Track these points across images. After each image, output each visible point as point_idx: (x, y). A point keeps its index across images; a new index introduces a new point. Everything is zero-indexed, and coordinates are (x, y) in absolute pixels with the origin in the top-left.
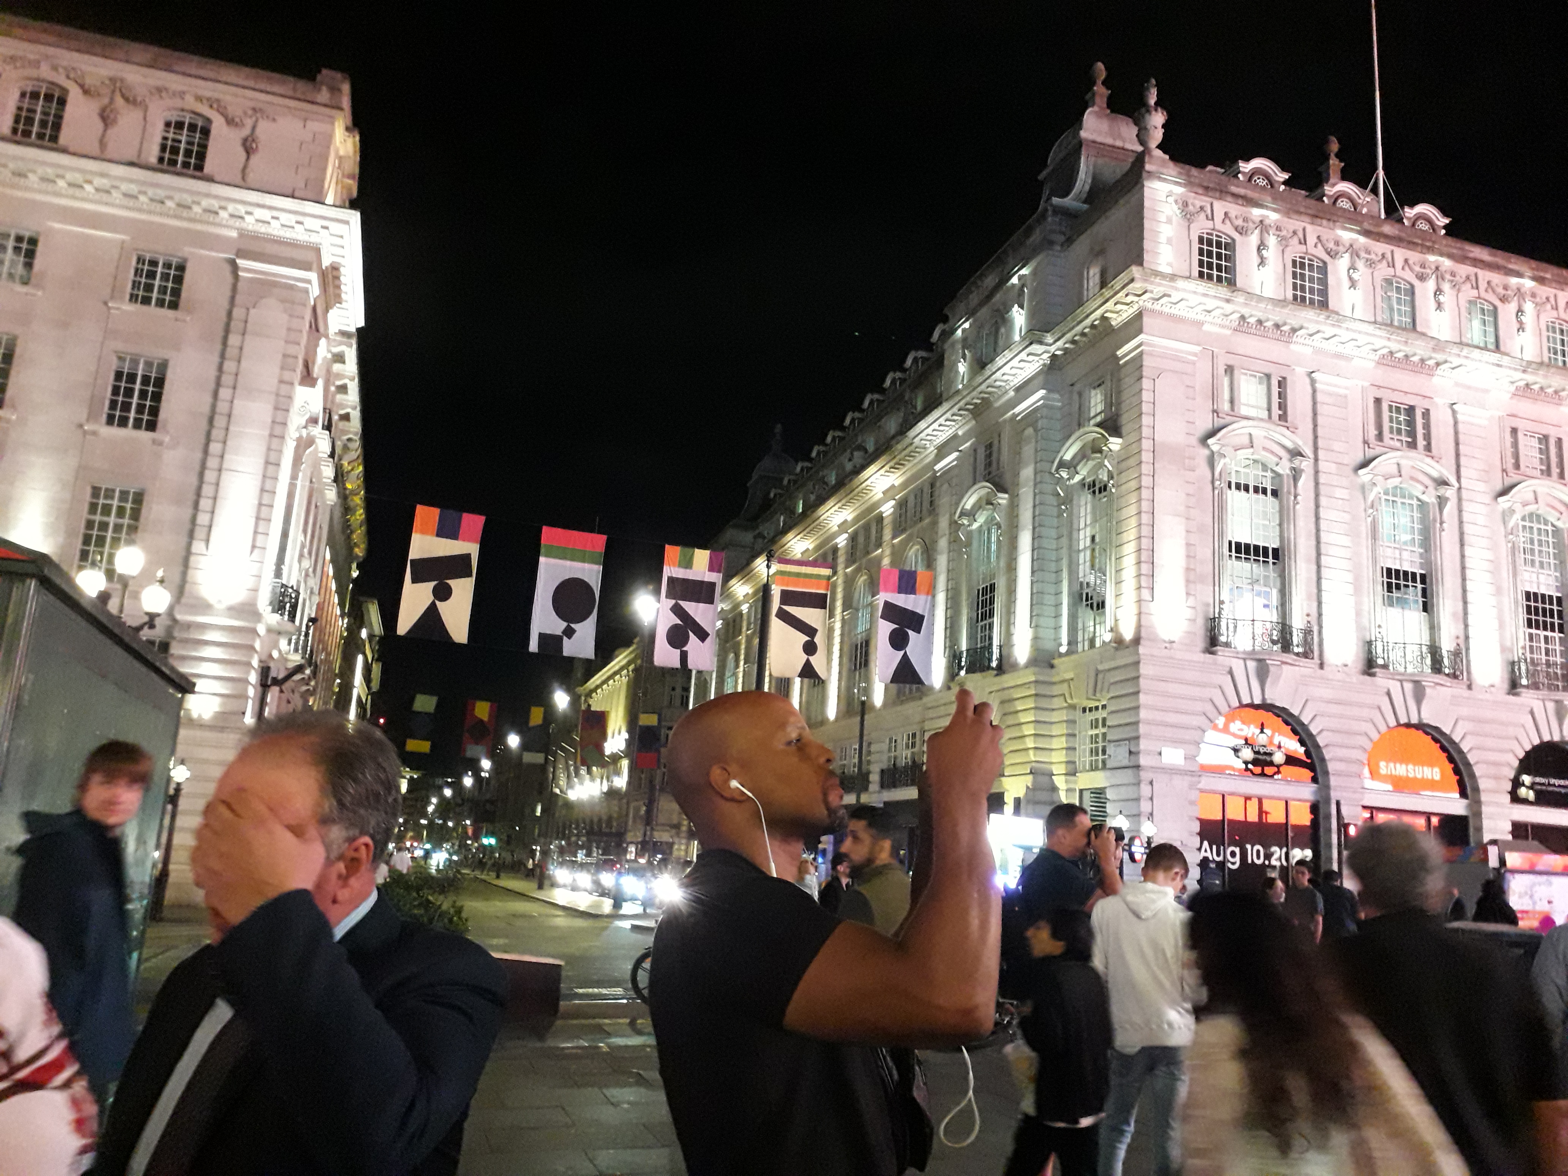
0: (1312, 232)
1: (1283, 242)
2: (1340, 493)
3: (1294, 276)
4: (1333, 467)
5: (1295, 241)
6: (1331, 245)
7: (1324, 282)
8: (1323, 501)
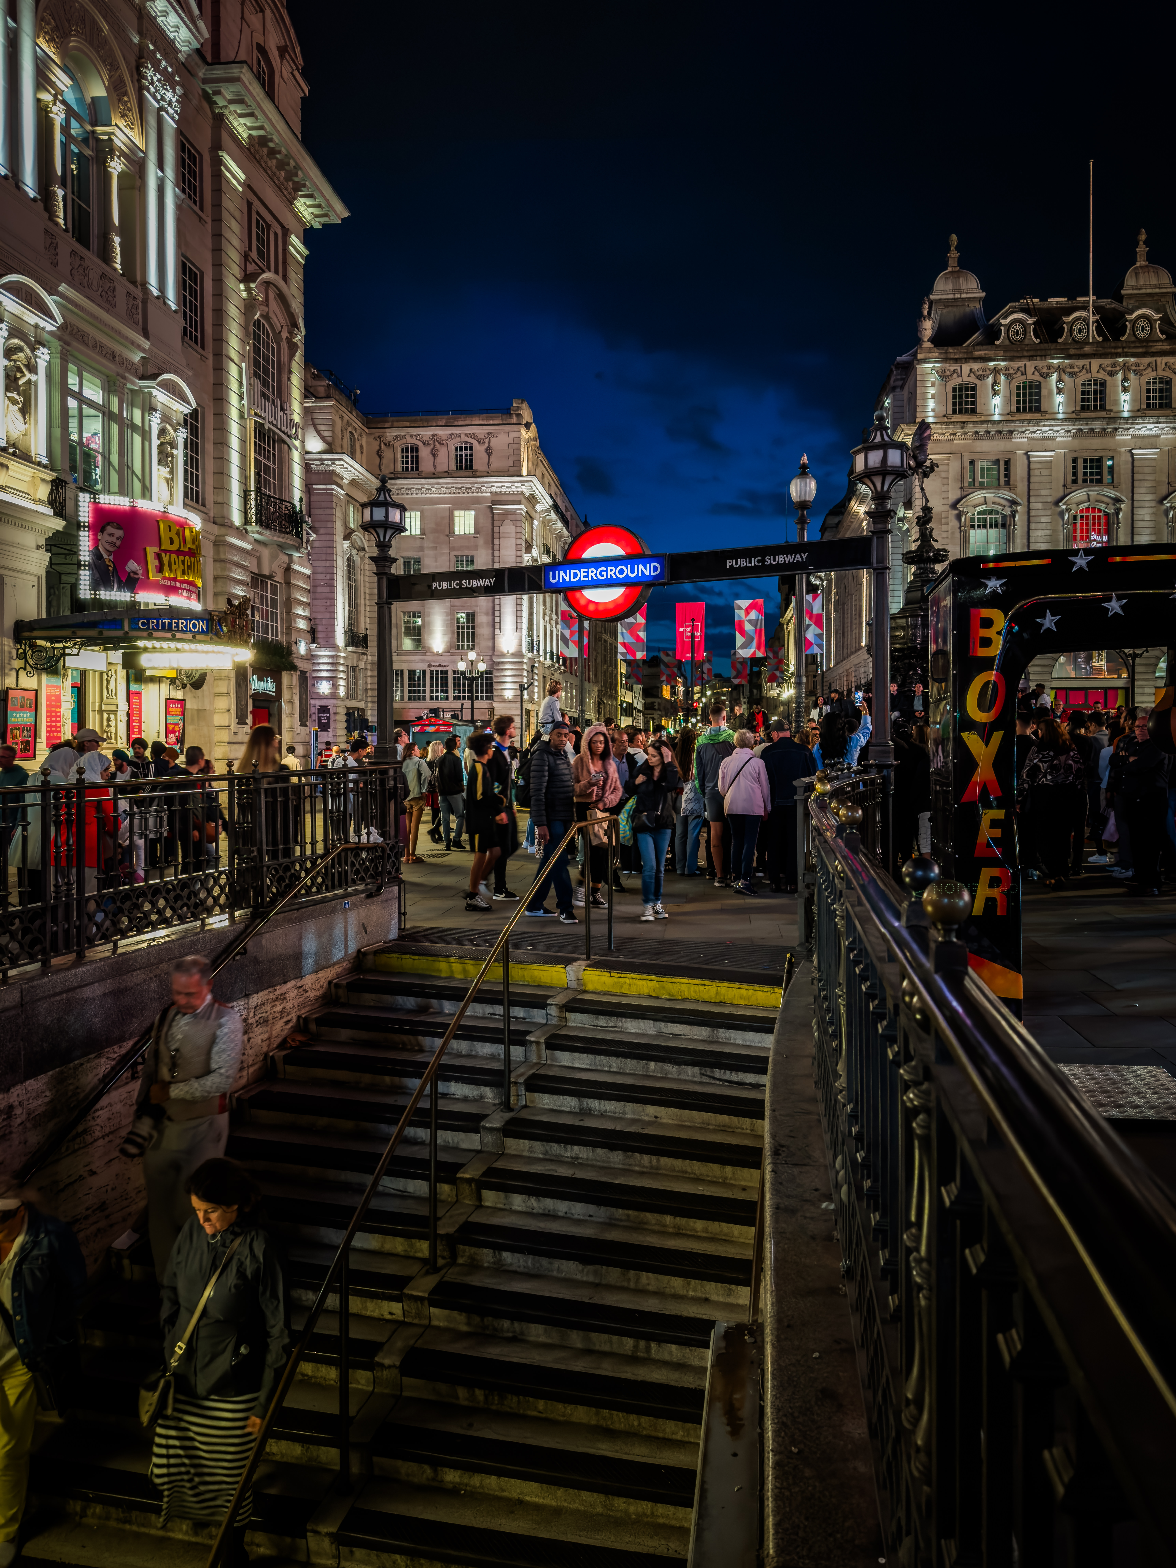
0: (1030, 365)
1: (1009, 377)
2: (1043, 520)
3: (1018, 395)
4: (1040, 506)
5: (1019, 374)
6: (1045, 370)
7: (1039, 394)
8: (1033, 526)
